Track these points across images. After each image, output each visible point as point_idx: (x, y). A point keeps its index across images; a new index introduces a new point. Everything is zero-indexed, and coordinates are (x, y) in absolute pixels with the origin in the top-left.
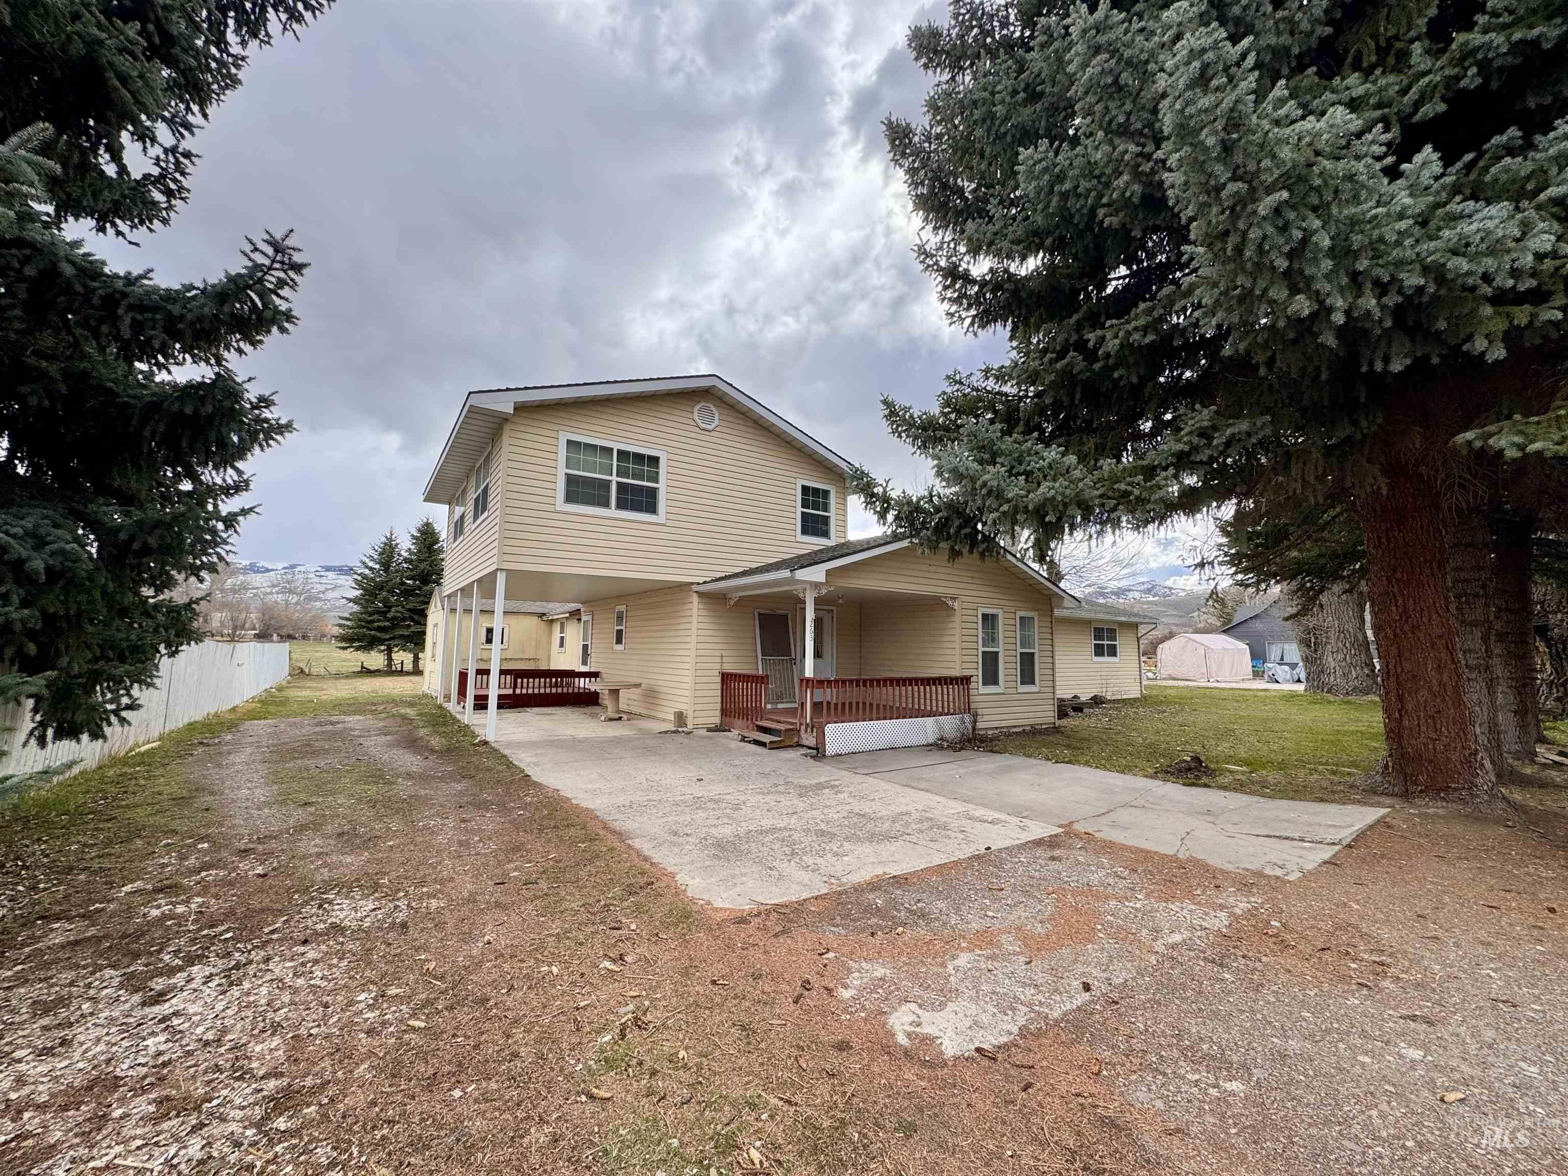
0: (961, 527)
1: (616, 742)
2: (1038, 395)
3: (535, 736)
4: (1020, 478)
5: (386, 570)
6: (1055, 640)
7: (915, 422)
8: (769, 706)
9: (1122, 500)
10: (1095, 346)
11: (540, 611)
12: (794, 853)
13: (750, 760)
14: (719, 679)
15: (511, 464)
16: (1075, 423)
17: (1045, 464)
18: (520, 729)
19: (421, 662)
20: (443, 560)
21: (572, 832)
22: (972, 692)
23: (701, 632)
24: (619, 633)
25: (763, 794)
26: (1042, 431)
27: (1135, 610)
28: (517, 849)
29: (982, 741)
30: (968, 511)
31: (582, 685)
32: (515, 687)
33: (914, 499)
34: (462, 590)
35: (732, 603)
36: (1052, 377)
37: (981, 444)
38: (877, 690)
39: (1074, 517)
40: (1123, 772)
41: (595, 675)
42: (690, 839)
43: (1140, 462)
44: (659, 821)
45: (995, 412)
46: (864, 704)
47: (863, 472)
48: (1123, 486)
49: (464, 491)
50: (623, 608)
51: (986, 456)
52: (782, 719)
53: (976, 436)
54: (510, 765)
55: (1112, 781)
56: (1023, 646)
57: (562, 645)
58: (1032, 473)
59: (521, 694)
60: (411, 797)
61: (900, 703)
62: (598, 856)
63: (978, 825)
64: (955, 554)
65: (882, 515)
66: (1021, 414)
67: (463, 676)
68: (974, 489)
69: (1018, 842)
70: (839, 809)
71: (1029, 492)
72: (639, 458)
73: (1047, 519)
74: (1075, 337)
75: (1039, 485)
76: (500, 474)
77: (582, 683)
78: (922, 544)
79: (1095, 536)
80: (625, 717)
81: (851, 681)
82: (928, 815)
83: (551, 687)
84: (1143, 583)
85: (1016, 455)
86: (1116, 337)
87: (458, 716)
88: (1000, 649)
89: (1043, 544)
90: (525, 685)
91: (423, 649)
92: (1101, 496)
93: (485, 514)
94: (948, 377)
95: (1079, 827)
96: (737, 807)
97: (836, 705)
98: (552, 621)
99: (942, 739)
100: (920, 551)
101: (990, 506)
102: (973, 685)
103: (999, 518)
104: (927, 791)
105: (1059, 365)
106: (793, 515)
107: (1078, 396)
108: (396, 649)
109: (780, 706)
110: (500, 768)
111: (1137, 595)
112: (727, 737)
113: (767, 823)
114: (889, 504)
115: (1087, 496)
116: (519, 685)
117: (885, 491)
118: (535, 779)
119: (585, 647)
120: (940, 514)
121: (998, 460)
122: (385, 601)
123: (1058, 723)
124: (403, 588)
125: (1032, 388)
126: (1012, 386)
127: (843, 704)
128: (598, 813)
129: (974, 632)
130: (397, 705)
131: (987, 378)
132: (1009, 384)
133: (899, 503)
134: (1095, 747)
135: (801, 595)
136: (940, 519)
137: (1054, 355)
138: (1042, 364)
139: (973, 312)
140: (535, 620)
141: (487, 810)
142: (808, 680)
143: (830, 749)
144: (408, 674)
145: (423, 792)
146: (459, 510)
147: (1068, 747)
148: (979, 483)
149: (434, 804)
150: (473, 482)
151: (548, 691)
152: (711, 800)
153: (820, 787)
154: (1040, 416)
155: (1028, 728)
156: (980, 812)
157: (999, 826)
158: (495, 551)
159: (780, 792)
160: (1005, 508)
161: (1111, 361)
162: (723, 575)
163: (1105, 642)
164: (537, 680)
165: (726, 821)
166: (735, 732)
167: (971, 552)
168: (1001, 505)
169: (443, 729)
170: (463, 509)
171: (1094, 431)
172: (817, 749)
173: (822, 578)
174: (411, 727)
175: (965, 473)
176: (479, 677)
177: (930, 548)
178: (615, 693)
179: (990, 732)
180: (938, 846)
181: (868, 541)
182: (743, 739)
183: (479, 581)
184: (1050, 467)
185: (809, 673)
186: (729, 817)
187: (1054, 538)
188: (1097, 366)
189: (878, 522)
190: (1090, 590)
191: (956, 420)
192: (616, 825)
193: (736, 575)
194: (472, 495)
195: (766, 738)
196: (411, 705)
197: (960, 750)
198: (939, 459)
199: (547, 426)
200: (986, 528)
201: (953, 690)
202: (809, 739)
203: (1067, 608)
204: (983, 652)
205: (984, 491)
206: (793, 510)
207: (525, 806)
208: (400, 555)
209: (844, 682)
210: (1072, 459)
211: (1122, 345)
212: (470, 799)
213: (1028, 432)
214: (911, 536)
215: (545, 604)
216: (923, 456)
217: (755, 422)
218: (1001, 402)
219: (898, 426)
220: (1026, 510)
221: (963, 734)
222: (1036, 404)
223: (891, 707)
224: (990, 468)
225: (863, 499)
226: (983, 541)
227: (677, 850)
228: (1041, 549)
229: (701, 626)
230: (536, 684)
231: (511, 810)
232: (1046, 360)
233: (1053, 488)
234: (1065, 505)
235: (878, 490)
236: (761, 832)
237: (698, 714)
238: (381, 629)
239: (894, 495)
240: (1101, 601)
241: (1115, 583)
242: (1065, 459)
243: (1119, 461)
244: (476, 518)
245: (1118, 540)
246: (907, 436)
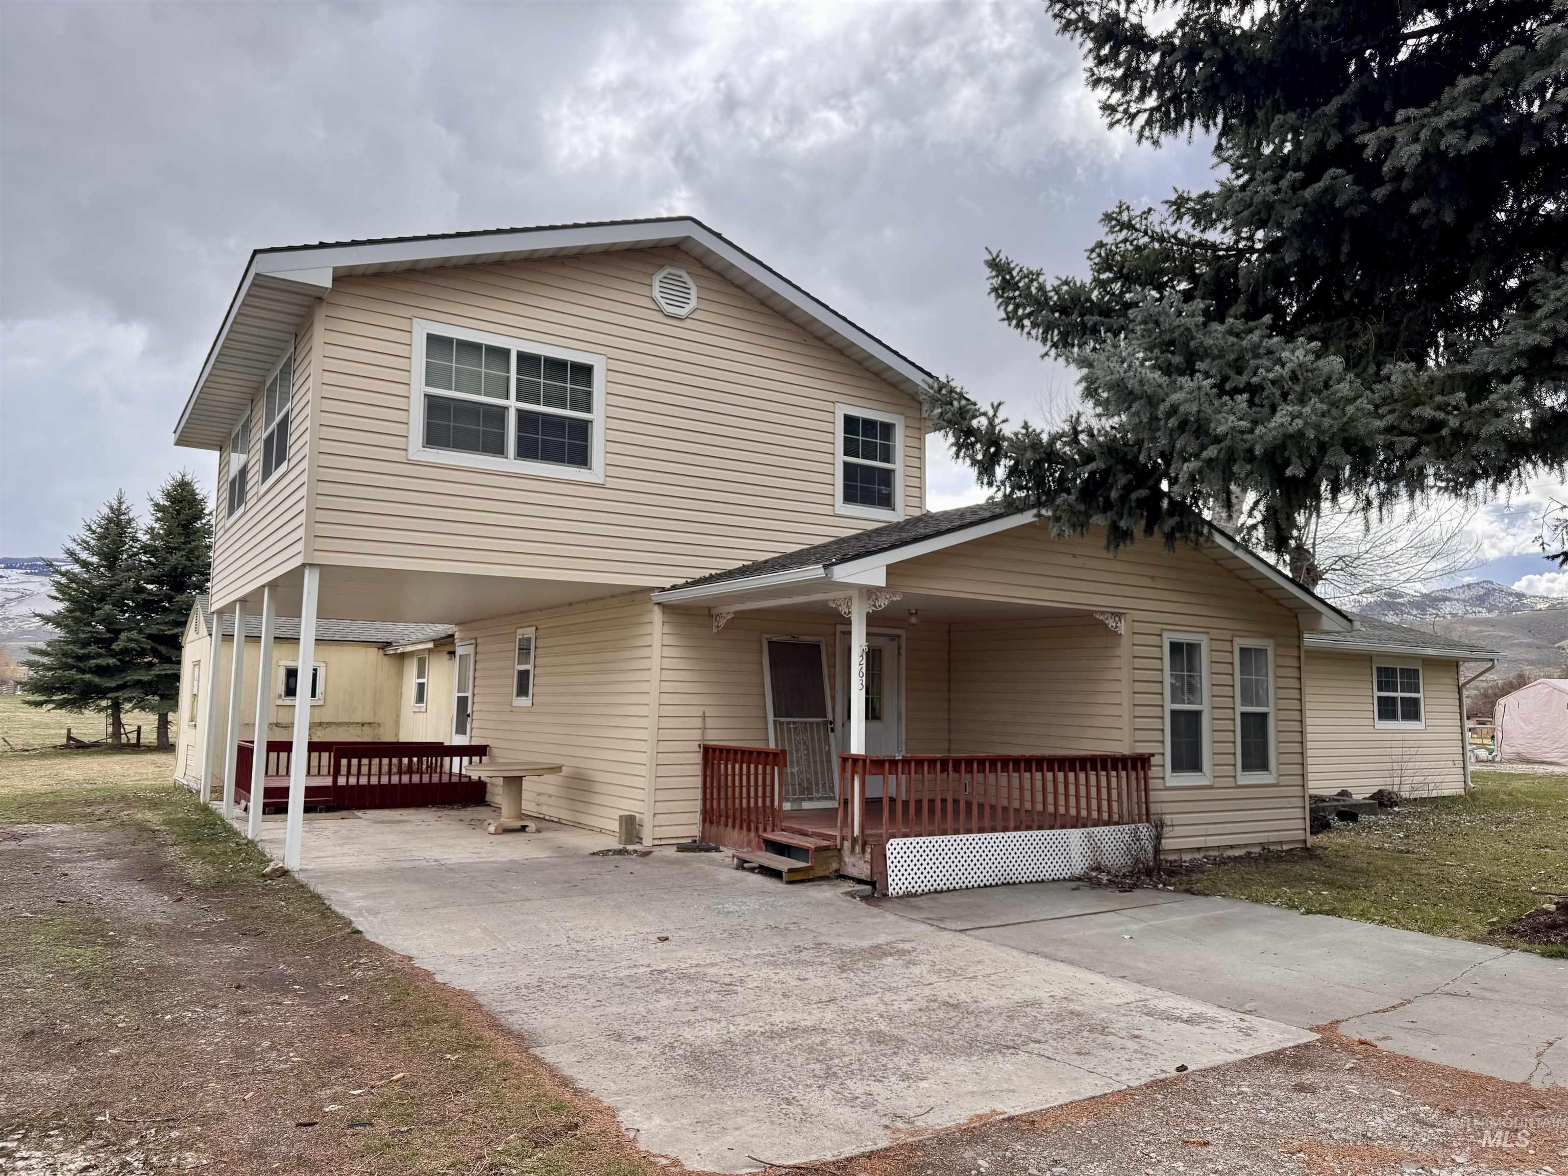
0: (1128, 489)
1: (512, 870)
2: (1272, 246)
3: (371, 862)
4: (1239, 398)
5: (111, 567)
6: (1307, 690)
7: (1048, 298)
8: (787, 806)
9: (1426, 437)
10: (1376, 155)
11: (382, 637)
12: (830, 1074)
13: (753, 903)
14: (698, 758)
15: (329, 378)
16: (1340, 297)
17: (1286, 372)
18: (345, 849)
19: (172, 729)
20: (209, 547)
21: (435, 1032)
22: (1153, 784)
23: (667, 675)
24: (523, 677)
25: (775, 964)
26: (1280, 312)
27: (1455, 636)
28: (336, 1063)
29: (1171, 873)
30: (1142, 458)
31: (456, 770)
32: (337, 773)
33: (1045, 438)
34: (243, 600)
35: (722, 622)
36: (1297, 214)
37: (1167, 337)
38: (978, 777)
39: (1338, 469)
40: (1430, 931)
41: (479, 751)
42: (644, 1046)
43: (1459, 368)
44: (589, 1015)
45: (1194, 278)
46: (956, 802)
47: (952, 391)
48: (1428, 412)
49: (247, 427)
50: (529, 632)
51: (1177, 359)
52: (810, 829)
53: (1157, 323)
54: (326, 912)
55: (1410, 947)
56: (1246, 700)
57: (420, 698)
58: (1260, 388)
59: (347, 787)
60: (151, 969)
61: (1022, 799)
62: (479, 1076)
63: (1162, 1025)
64: (1118, 536)
65: (986, 469)
66: (1241, 282)
67: (245, 754)
68: (1154, 418)
69: (1239, 1057)
70: (911, 994)
71: (1255, 423)
72: (556, 367)
73: (1289, 472)
74: (1335, 139)
75: (1274, 409)
76: (309, 396)
77: (456, 764)
78: (1057, 519)
79: (1376, 503)
80: (532, 826)
81: (932, 762)
82: (1072, 1006)
83: (400, 773)
84: (1469, 586)
85: (1232, 357)
86: (1416, 140)
87: (236, 825)
88: (1204, 707)
89: (1281, 518)
90: (354, 770)
91: (175, 707)
92: (1389, 430)
93: (283, 468)
94: (1108, 217)
95: (1351, 1031)
96: (728, 989)
97: (906, 804)
98: (403, 656)
99: (1098, 869)
100: (1055, 532)
101: (1183, 449)
102: (1154, 772)
103: (1200, 472)
104: (1071, 963)
105: (1308, 193)
106: (828, 468)
107: (1345, 249)
108: (127, 706)
109: (807, 805)
110: (309, 917)
111: (1459, 609)
112: (712, 862)
113: (781, 1018)
114: (999, 447)
115: (1361, 430)
116: (344, 770)
117: (991, 424)
118: (370, 937)
119: (462, 703)
120: (1092, 466)
121: (1199, 365)
122: (108, 621)
123: (1311, 840)
124: (140, 597)
125: (1260, 234)
126: (1225, 230)
127: (919, 802)
128: (481, 1000)
129: (1155, 675)
130: (129, 806)
131: (1180, 217)
132: (1220, 227)
133: (1017, 445)
134: (1380, 886)
135: (843, 610)
136: (1092, 474)
137: (1299, 175)
138: (1276, 193)
139: (1151, 101)
140: (373, 654)
141: (285, 992)
142: (855, 760)
143: (897, 883)
144: (149, 749)
145: (172, 961)
146: (237, 460)
147: (1330, 884)
148: (1163, 408)
149: (192, 982)
150: (261, 412)
151: (395, 779)
152: (683, 976)
153: (878, 952)
154: (1277, 286)
155: (1257, 850)
156: (1167, 1002)
157: (1202, 1028)
158: (301, 532)
159: (805, 963)
160: (1211, 452)
161: (1406, 185)
162: (707, 573)
163: (1399, 695)
164: (375, 761)
165: (710, 1014)
166: (727, 854)
167: (1149, 531)
168: (1203, 448)
169: (208, 848)
170: (243, 458)
171: (1376, 311)
172: (872, 884)
173: (879, 579)
174: (152, 845)
175: (1137, 388)
176: (273, 755)
177: (1074, 526)
178: (514, 782)
179: (1187, 857)
180: (1090, 1062)
181: (961, 513)
182: (742, 865)
183: (273, 585)
184: (1294, 377)
185: (857, 746)
186: (714, 1008)
187: (1302, 506)
188: (1380, 193)
189: (979, 478)
190: (1369, 599)
191: (1122, 293)
192: (514, 1022)
193: (730, 575)
194: (260, 434)
195: (782, 863)
196: (154, 804)
197: (1131, 888)
198: (1090, 365)
199: (392, 309)
200: (1176, 488)
201: (1118, 780)
202: (857, 865)
203: (1328, 633)
204: (1174, 713)
205: (1173, 422)
206: (829, 458)
207: (352, 986)
208: (135, 539)
209: (919, 762)
210: (1334, 363)
211: (1425, 155)
212: (254, 973)
213: (1253, 314)
214: (1039, 504)
215: (390, 626)
216: (1061, 360)
217: (763, 303)
218: (1204, 260)
219: (1017, 307)
220: (1250, 456)
221: (1138, 860)
222: (1269, 263)
223: (1005, 809)
224: (1184, 380)
225: (951, 439)
226: (1171, 512)
227: (621, 1068)
228: (1278, 528)
229: (667, 663)
230: (375, 769)
231: (326, 994)
232: (1284, 183)
233: (1299, 415)
234: (1323, 448)
235: (980, 423)
236: (772, 1035)
237: (661, 819)
238: (100, 671)
239: (1008, 430)
240: (1391, 618)
241: (1418, 586)
242: (1321, 363)
243: (1421, 365)
244: (266, 474)
245: (1421, 510)
246: (1034, 325)
